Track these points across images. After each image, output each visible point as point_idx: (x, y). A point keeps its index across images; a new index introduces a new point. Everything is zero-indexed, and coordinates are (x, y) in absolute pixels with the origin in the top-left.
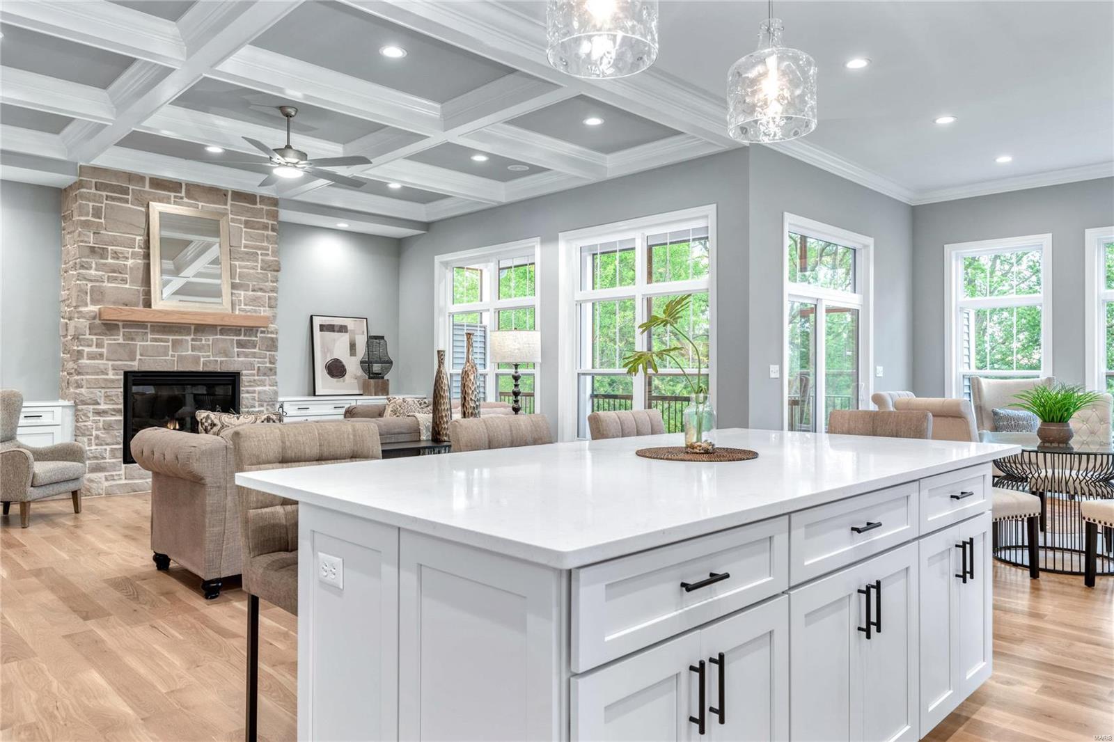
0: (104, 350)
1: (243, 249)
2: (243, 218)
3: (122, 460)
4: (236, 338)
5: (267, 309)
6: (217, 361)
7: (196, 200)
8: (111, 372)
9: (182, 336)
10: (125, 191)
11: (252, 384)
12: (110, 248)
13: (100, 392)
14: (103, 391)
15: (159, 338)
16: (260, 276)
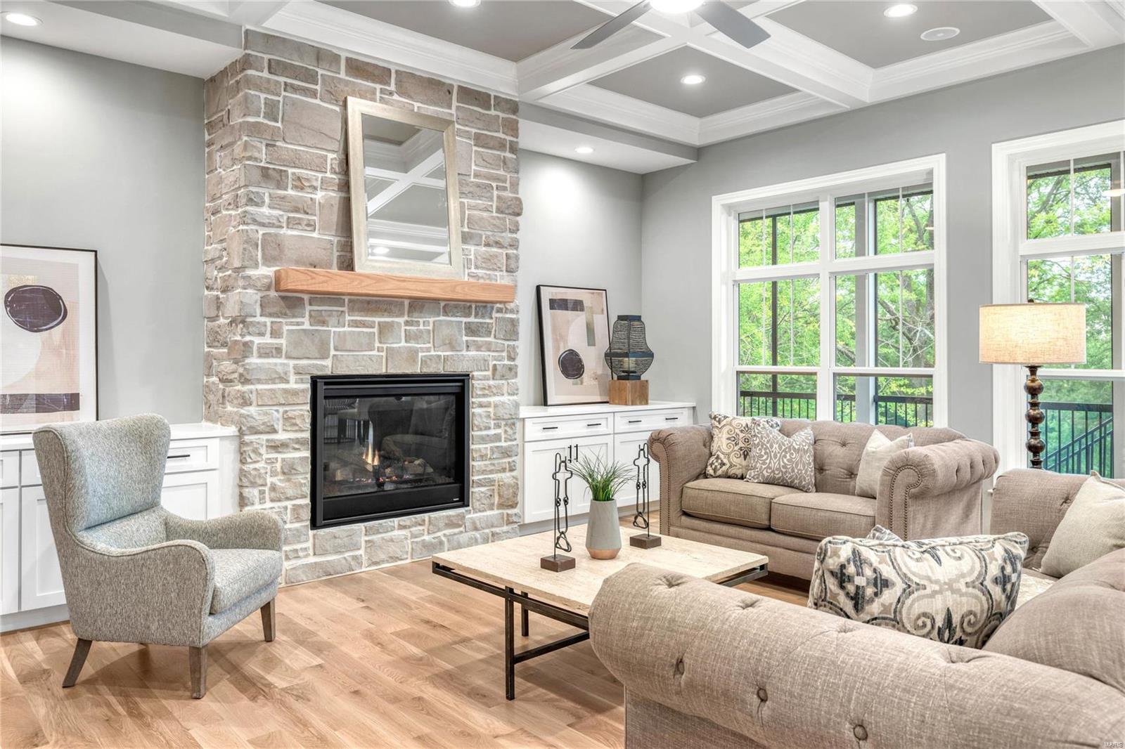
0: (283, 342)
1: (472, 180)
2: (474, 131)
3: (308, 523)
4: (465, 320)
5: (505, 273)
6: (439, 357)
7: (410, 97)
8: (292, 378)
9: (393, 317)
10: (311, 77)
11: (487, 392)
12: (290, 171)
13: (277, 411)
14: (281, 409)
15: (360, 321)
16: (497, 222)
